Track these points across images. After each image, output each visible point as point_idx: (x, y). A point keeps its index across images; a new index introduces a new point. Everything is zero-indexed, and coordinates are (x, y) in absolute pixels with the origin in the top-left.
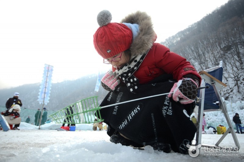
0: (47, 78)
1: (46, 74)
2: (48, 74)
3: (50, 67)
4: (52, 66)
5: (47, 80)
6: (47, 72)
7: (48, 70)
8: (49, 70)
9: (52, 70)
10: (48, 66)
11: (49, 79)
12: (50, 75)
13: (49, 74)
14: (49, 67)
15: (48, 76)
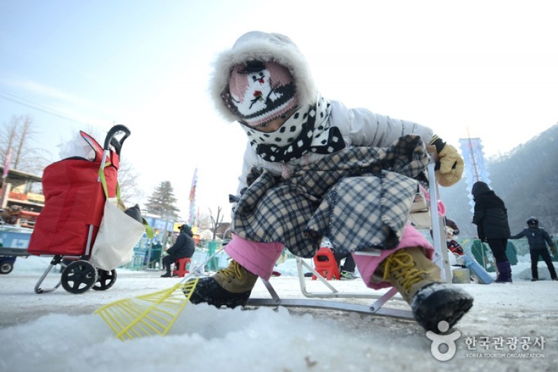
0: (475, 168)
1: (471, 160)
2: (473, 158)
3: (472, 141)
4: (478, 139)
5: (476, 173)
6: (470, 156)
7: (471, 149)
8: (474, 149)
9: (480, 148)
10: (467, 142)
11: (479, 168)
12: (478, 159)
13: (475, 158)
14: (470, 143)
15: (476, 162)
